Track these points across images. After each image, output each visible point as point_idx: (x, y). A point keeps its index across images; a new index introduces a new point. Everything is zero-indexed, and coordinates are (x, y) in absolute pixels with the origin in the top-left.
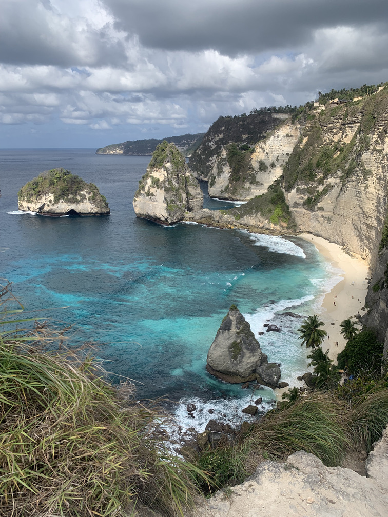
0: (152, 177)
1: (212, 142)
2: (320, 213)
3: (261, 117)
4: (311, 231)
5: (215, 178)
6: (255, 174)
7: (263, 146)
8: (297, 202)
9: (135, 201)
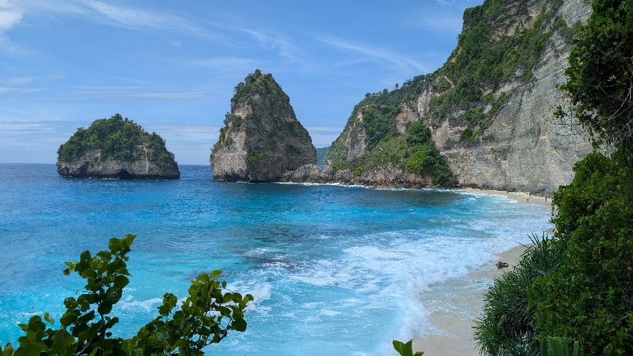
0: (235, 118)
2: (489, 147)
4: (476, 182)
8: (451, 139)
9: (212, 157)
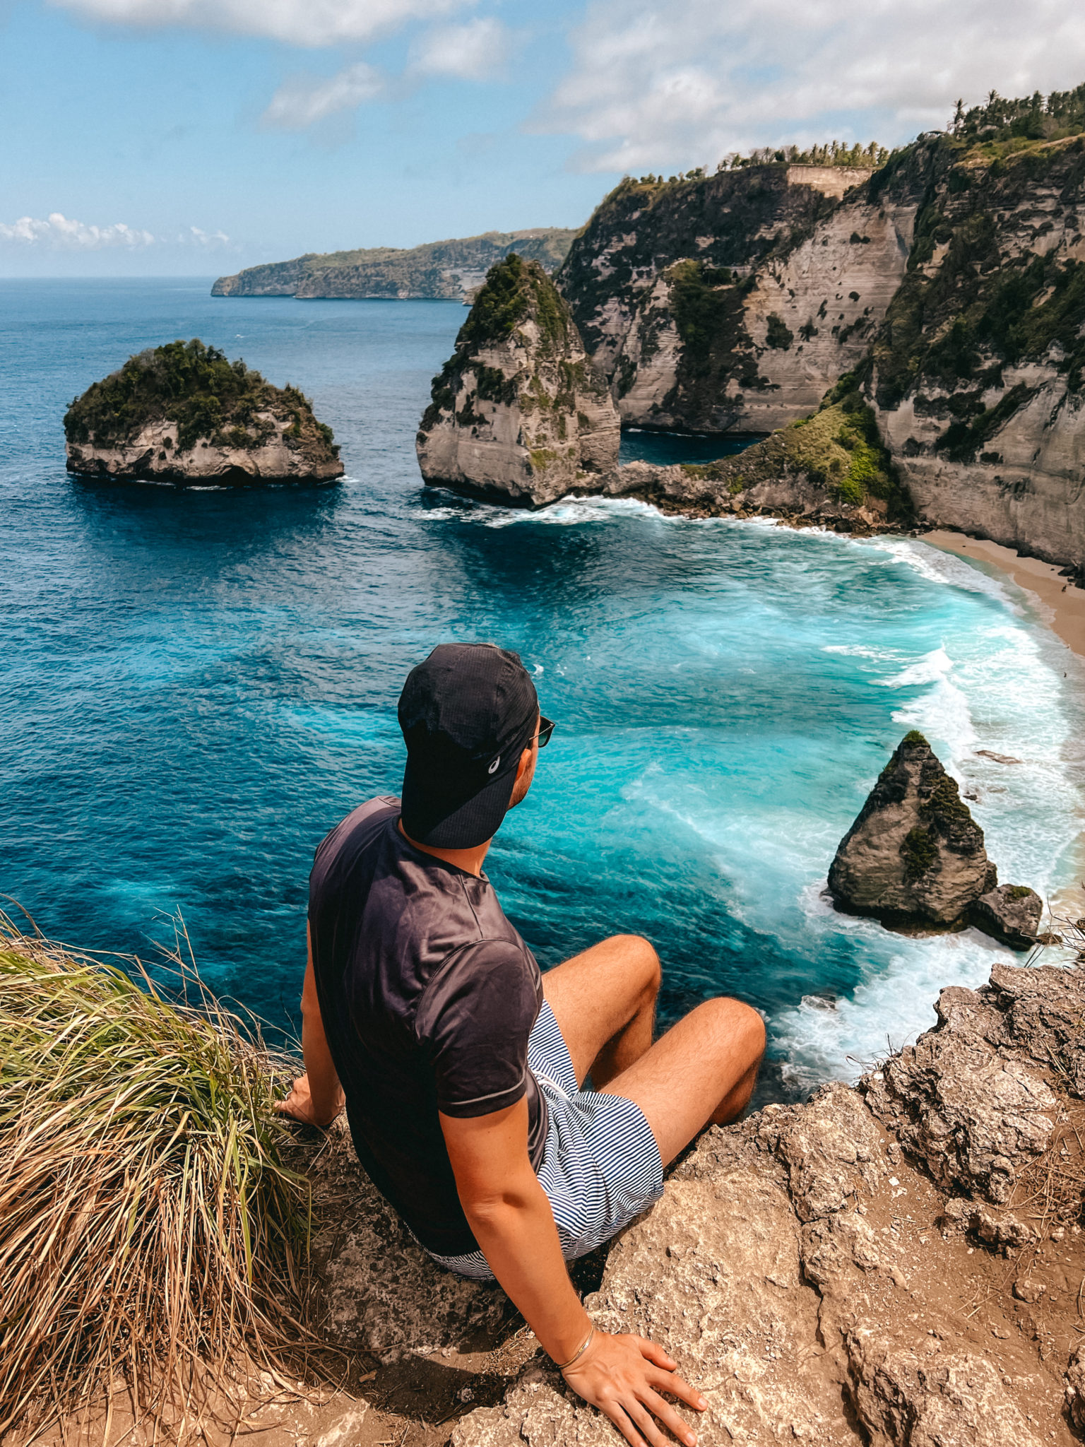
0: (480, 368)
1: (601, 258)
2: (991, 472)
3: (755, 181)
4: (960, 523)
5: (633, 367)
6: (755, 355)
7: (778, 269)
8: (918, 439)
9: (421, 439)
